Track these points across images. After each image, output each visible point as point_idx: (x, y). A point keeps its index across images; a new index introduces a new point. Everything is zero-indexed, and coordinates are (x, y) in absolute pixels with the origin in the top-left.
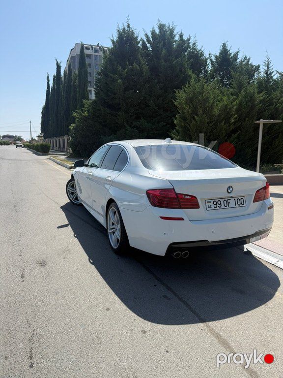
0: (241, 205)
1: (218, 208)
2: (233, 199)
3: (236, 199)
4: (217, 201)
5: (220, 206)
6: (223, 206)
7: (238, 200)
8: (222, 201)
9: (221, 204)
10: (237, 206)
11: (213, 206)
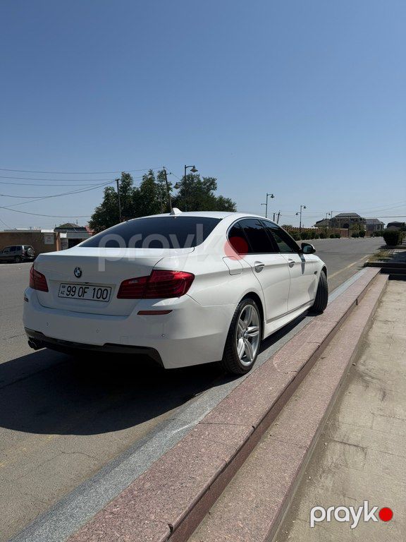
0: (101, 299)
1: (70, 296)
2: (91, 288)
3: (97, 288)
4: (72, 286)
5: (73, 294)
6: (76, 296)
7: (100, 291)
8: (78, 287)
9: (75, 292)
10: (95, 298)
11: (66, 292)
